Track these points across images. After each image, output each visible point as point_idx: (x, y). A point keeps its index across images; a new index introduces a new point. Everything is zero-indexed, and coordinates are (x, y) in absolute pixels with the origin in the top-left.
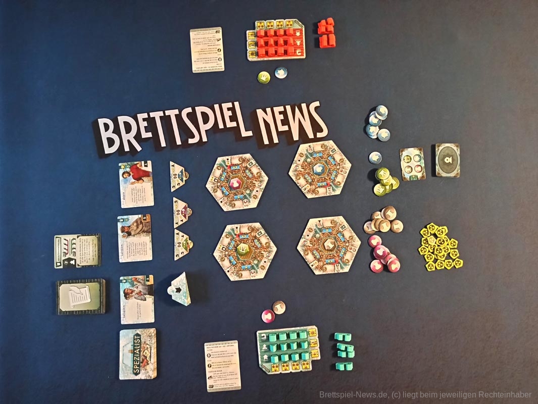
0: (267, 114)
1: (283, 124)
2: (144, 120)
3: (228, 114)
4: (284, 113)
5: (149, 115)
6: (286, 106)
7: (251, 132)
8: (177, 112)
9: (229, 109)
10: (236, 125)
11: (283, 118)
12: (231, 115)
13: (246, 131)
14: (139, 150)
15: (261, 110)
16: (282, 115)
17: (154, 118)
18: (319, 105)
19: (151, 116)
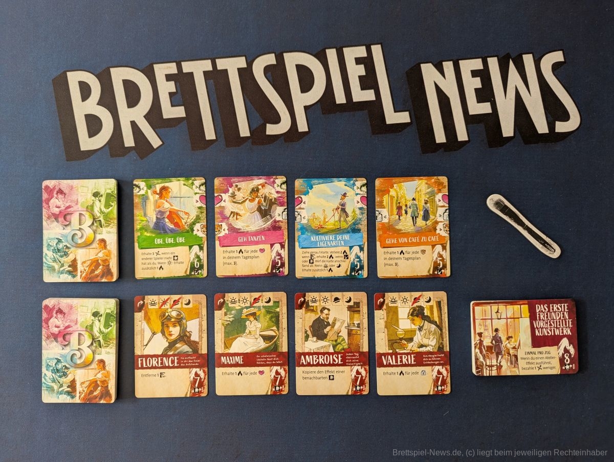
0: (444, 76)
1: (480, 100)
2: (169, 77)
3: (356, 72)
4: (483, 74)
5: (179, 67)
6: (489, 60)
7: (407, 113)
8: (241, 62)
9: (358, 61)
10: (373, 98)
11: (480, 86)
12: (364, 74)
13: (395, 112)
14: (155, 146)
15: (430, 65)
16: (479, 79)
17: (191, 74)
18: (562, 59)
19: (185, 71)
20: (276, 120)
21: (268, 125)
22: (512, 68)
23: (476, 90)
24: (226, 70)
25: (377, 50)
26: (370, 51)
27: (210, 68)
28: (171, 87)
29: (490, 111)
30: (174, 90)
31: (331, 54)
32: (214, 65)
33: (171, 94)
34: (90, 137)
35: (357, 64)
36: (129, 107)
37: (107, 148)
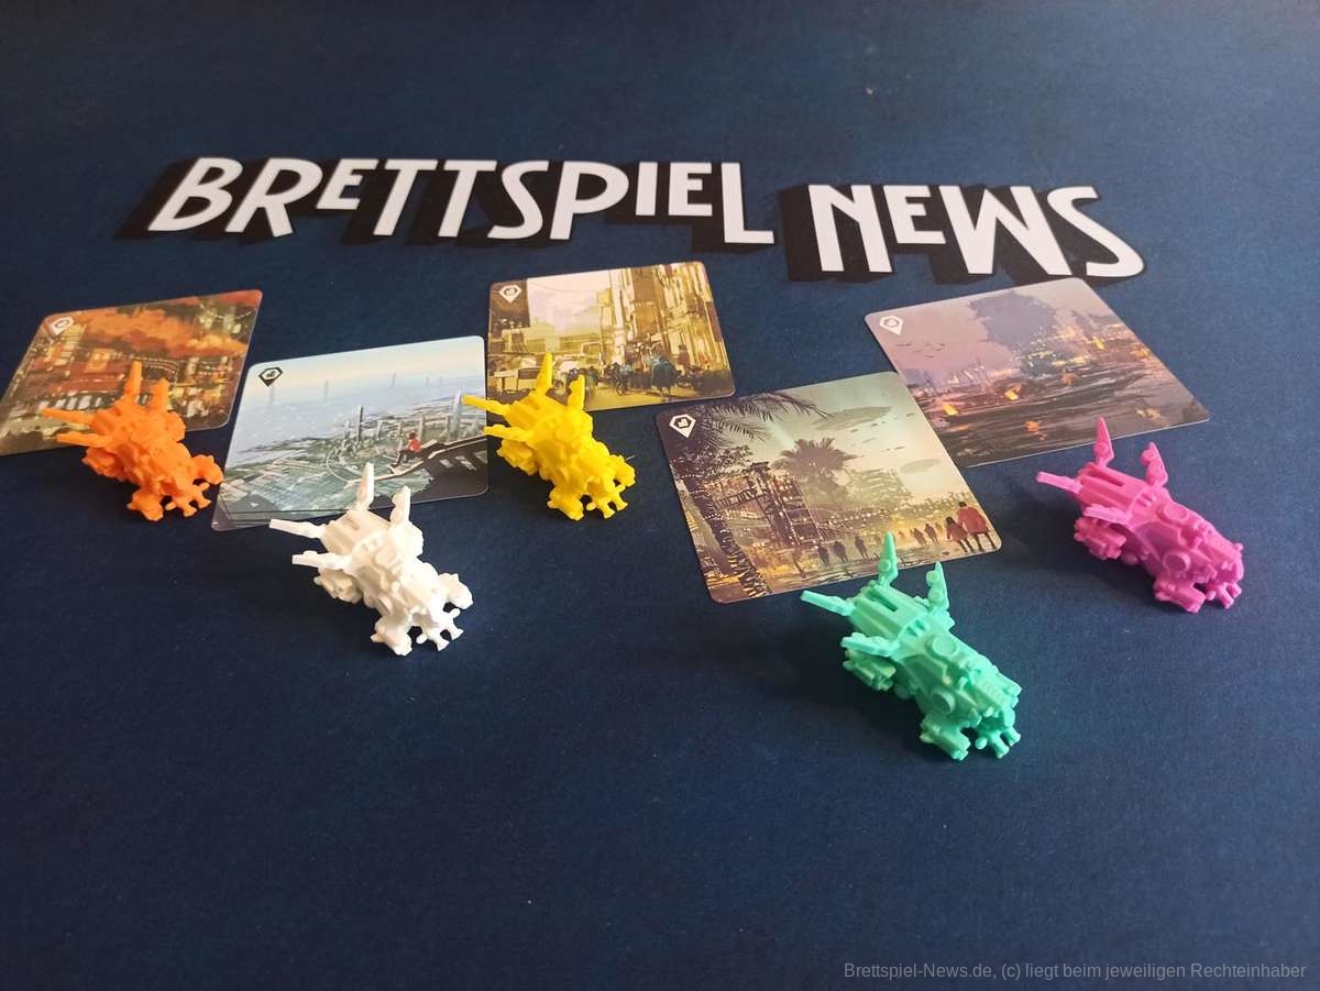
0: (851, 198)
1: (919, 224)
2: (357, 172)
3: (686, 186)
4: (930, 202)
5: (382, 164)
6: (943, 188)
7: (770, 233)
8: (490, 166)
9: (694, 176)
10: (708, 213)
12: (699, 188)
13: (747, 230)
14: (276, 235)
15: (828, 187)
16: (920, 206)
17: (395, 173)
18: (1094, 196)
19: (388, 167)
20: (515, 221)
21: (496, 229)
22: (989, 198)
23: (915, 217)
24: (457, 172)
25: (731, 174)
26: (717, 171)
27: (432, 168)
29: (941, 241)
30: (357, 184)
31: (648, 172)
32: (440, 165)
34: (177, 217)
35: (691, 179)
36: (269, 193)
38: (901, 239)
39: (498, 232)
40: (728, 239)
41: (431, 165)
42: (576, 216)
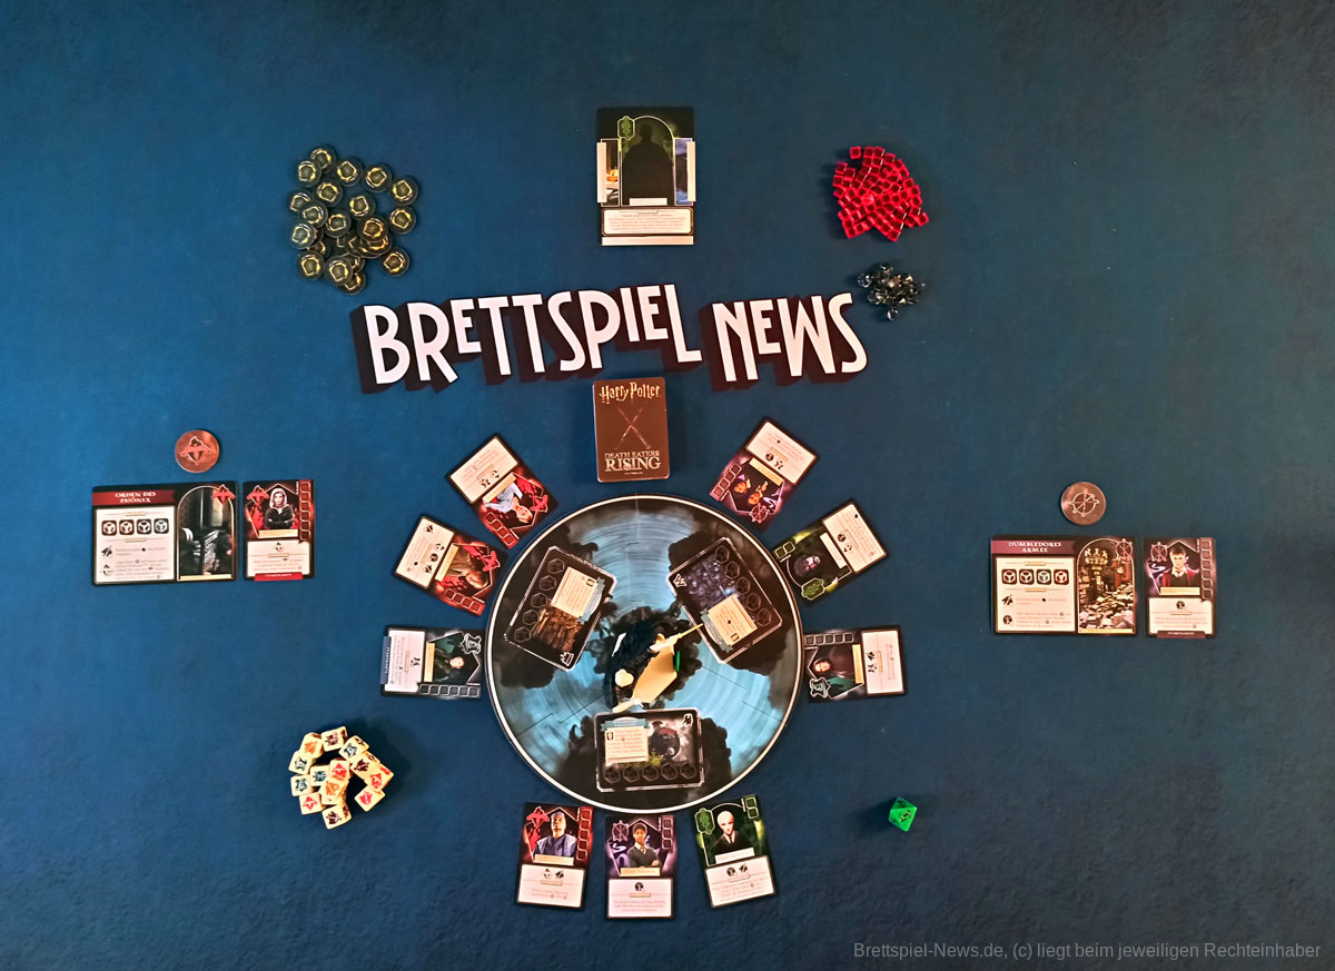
0: (735, 316)
1: (770, 340)
3: (648, 310)
4: (773, 315)
5: (476, 304)
6: (779, 301)
7: (698, 352)
8: (537, 299)
9: (652, 300)
10: (666, 337)
11: (770, 326)
12: (657, 312)
13: (687, 350)
14: (451, 381)
15: (722, 305)
16: (769, 319)
17: (487, 311)
18: (850, 301)
19: (481, 306)
20: (571, 356)
21: (563, 362)
22: (801, 309)
23: (766, 330)
24: (522, 307)
25: (670, 290)
26: (663, 291)
27: (507, 305)
28: (468, 322)
29: (779, 351)
30: (471, 326)
31: (626, 293)
32: (510, 301)
33: (467, 329)
34: (387, 370)
35: (651, 303)
36: (426, 341)
37: (403, 383)
38: (761, 352)
39: (566, 366)
40: (681, 359)
41: (503, 301)
42: (600, 345)
